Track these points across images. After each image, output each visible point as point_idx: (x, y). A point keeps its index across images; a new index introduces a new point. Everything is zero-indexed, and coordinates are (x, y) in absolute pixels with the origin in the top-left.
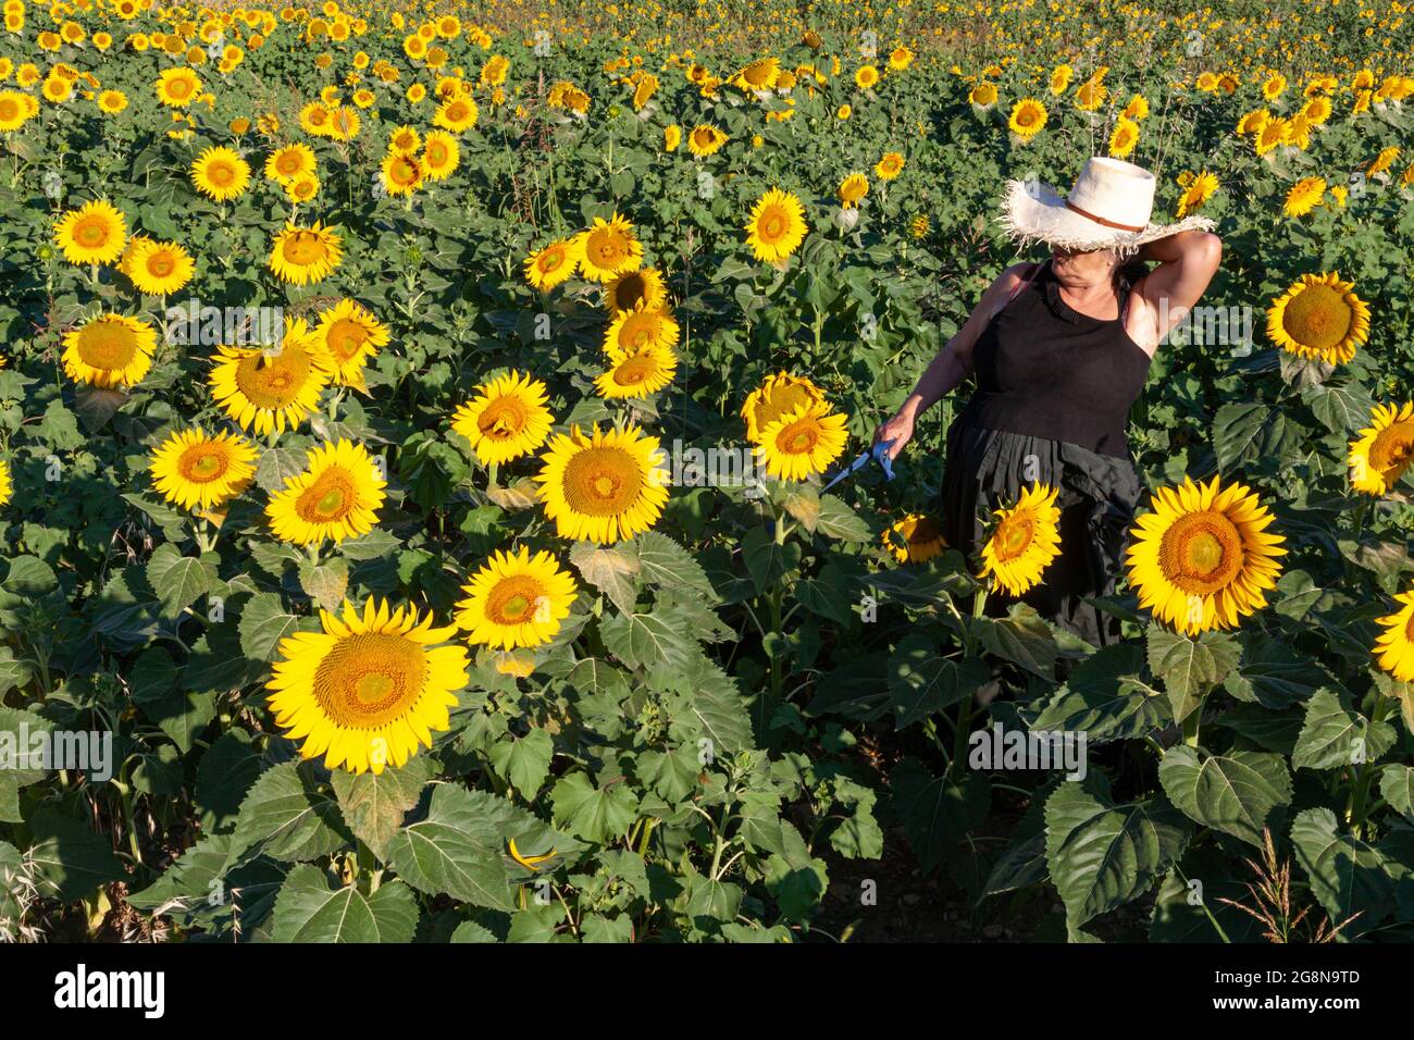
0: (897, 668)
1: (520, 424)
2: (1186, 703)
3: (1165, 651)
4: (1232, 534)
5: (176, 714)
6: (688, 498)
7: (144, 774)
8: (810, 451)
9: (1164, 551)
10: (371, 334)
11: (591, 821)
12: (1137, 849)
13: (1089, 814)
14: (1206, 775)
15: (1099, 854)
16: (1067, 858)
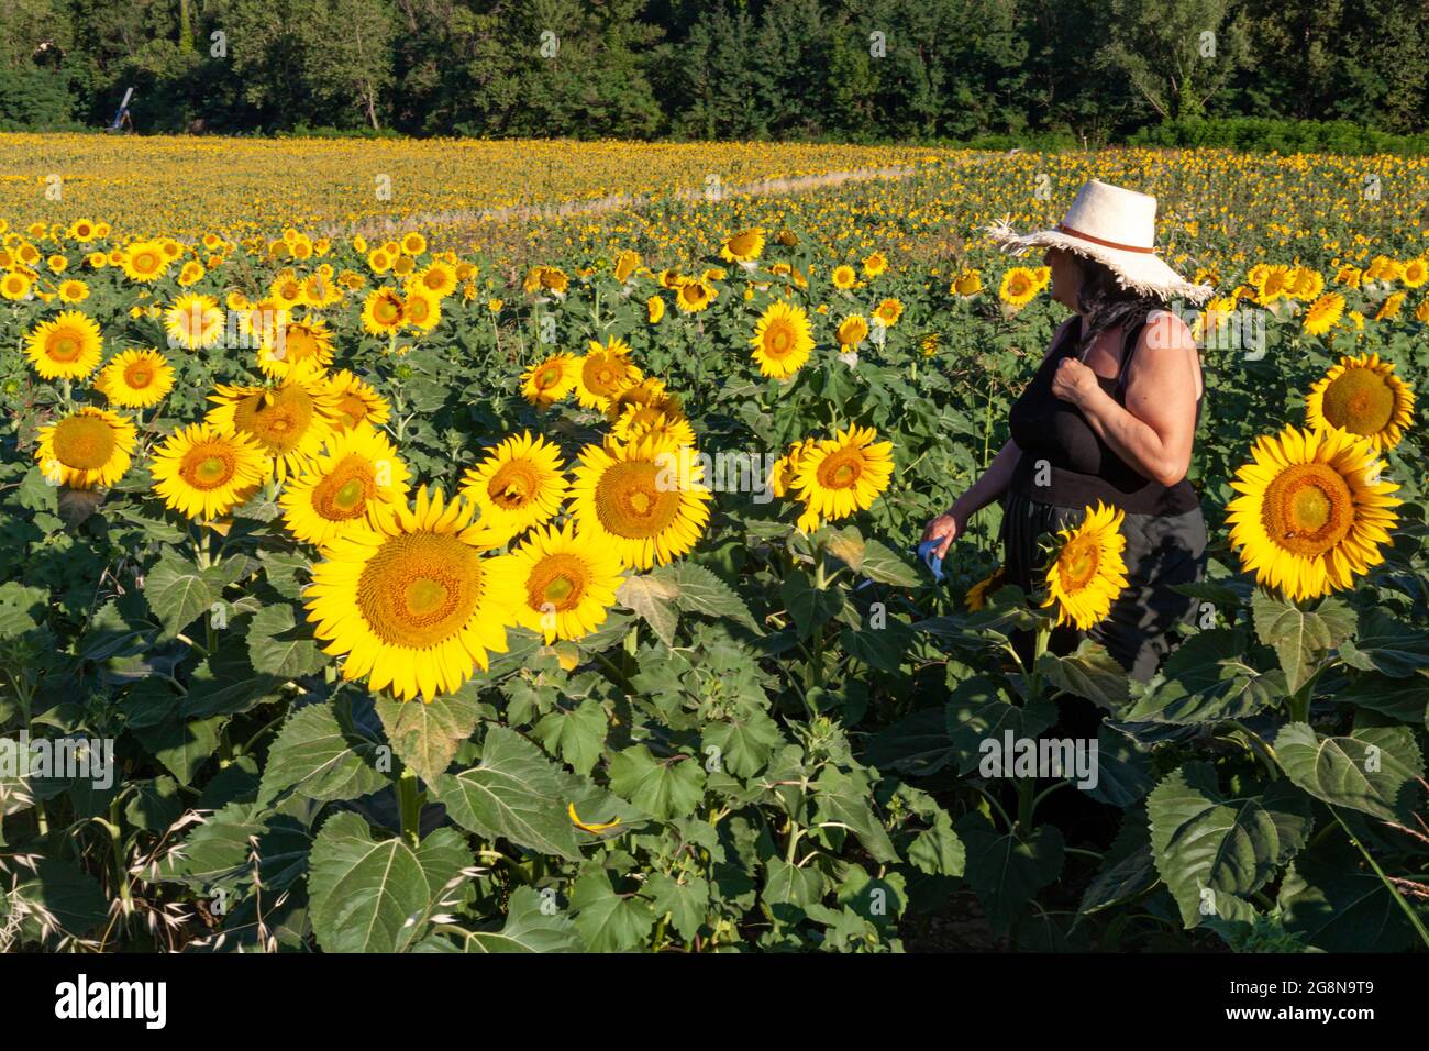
0: (956, 713)
1: (533, 490)
2: (1301, 672)
3: (1273, 620)
4: (1340, 487)
5: (175, 745)
6: (719, 554)
7: (139, 808)
8: (853, 487)
9: (1267, 508)
10: (370, 410)
11: (654, 798)
12: (1254, 841)
13: (1196, 810)
14: (1325, 755)
15: (1211, 850)
16: (1176, 854)
